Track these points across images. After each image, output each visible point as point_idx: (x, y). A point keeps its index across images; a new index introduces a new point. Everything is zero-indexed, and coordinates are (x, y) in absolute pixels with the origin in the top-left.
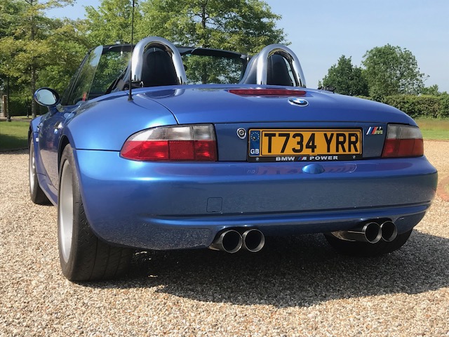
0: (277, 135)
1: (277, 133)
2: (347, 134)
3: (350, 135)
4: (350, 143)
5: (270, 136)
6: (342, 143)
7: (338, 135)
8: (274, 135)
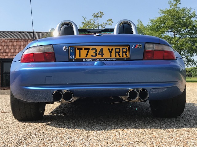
0: (83, 49)
1: (83, 48)
2: (121, 48)
3: (123, 49)
4: (123, 52)
5: (80, 50)
6: (118, 53)
7: (116, 49)
8: (82, 49)
